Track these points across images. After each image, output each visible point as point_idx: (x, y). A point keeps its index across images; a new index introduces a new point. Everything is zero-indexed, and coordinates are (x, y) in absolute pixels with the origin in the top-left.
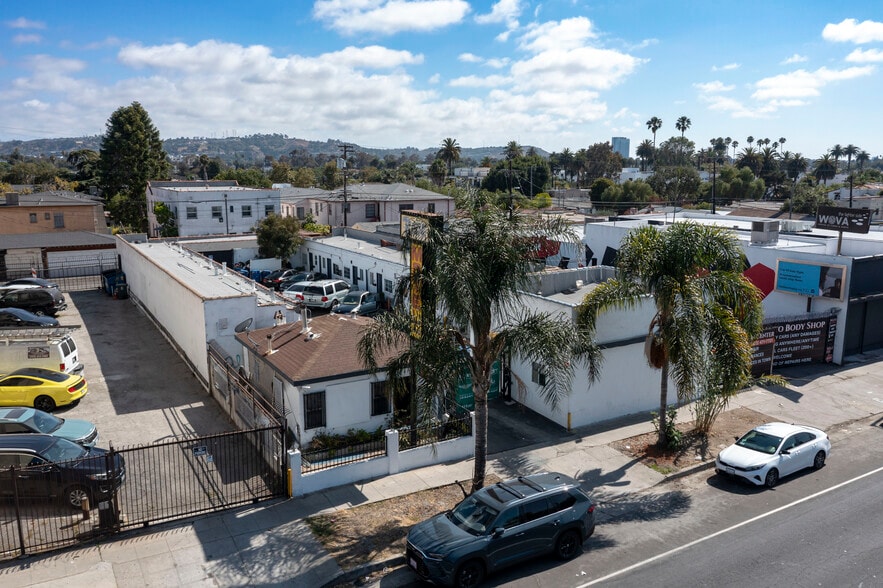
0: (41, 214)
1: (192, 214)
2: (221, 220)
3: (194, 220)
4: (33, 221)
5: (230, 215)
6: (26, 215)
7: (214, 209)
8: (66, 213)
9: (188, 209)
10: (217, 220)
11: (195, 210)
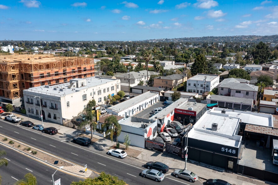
0: (164, 81)
1: (189, 85)
2: (195, 87)
3: (190, 86)
4: (163, 82)
5: (198, 86)
6: (162, 80)
7: (194, 84)
8: (168, 81)
9: (189, 83)
10: (195, 86)
11: (190, 84)
